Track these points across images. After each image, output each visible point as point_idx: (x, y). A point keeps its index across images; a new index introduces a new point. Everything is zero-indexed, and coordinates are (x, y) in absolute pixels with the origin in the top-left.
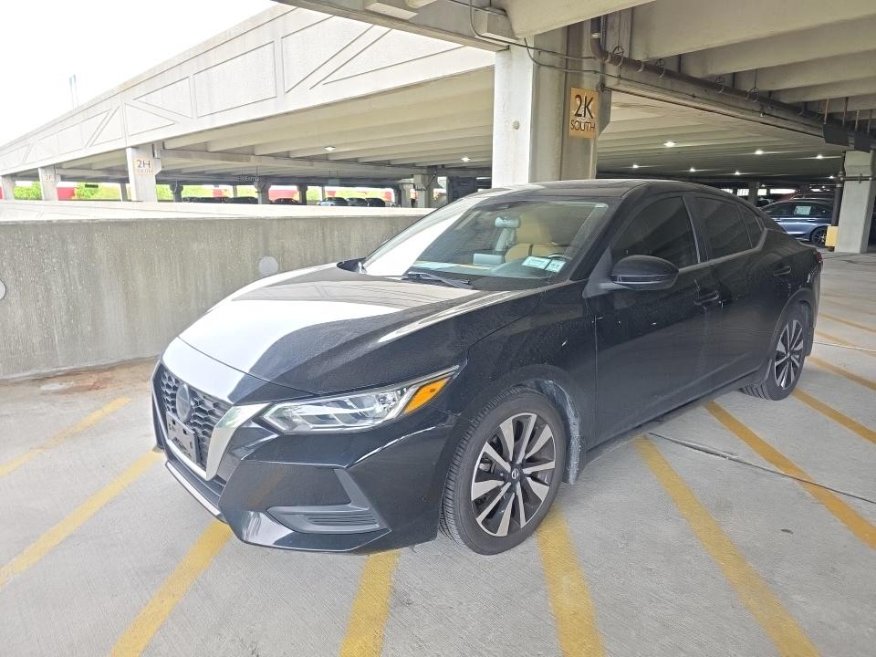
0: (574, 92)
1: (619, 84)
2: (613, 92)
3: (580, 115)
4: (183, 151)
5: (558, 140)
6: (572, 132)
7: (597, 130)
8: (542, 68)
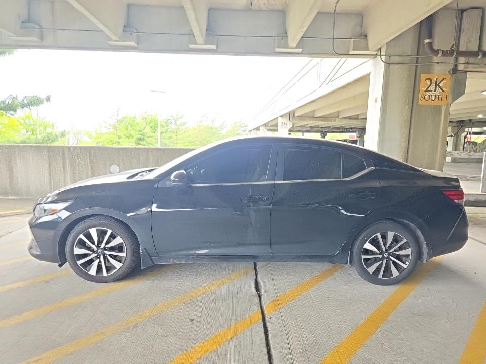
0: (424, 76)
1: (467, 67)
2: (468, 73)
3: (431, 91)
4: (301, 117)
5: (407, 108)
6: (420, 102)
7: (449, 98)
8: (392, 66)
